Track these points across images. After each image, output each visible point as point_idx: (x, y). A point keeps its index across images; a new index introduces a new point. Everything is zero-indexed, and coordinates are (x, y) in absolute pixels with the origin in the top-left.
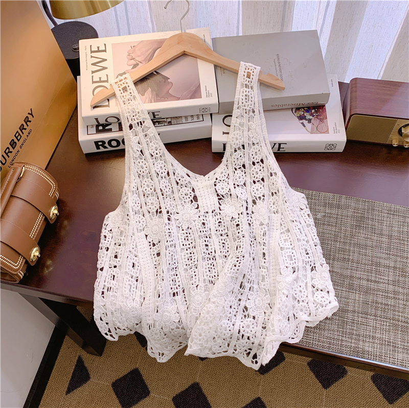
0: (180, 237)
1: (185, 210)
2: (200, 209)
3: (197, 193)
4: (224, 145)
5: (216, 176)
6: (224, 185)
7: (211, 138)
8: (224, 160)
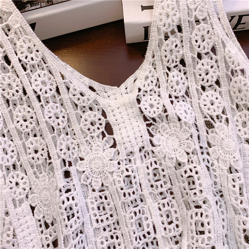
0: (90, 206)
1: (94, 152)
2: (118, 147)
3: (111, 119)
4: (147, 30)
5: (138, 84)
6: (153, 99)
7: (123, 20)
8: (148, 54)
